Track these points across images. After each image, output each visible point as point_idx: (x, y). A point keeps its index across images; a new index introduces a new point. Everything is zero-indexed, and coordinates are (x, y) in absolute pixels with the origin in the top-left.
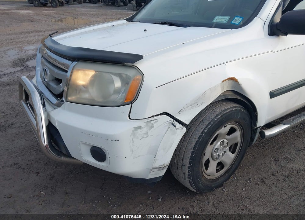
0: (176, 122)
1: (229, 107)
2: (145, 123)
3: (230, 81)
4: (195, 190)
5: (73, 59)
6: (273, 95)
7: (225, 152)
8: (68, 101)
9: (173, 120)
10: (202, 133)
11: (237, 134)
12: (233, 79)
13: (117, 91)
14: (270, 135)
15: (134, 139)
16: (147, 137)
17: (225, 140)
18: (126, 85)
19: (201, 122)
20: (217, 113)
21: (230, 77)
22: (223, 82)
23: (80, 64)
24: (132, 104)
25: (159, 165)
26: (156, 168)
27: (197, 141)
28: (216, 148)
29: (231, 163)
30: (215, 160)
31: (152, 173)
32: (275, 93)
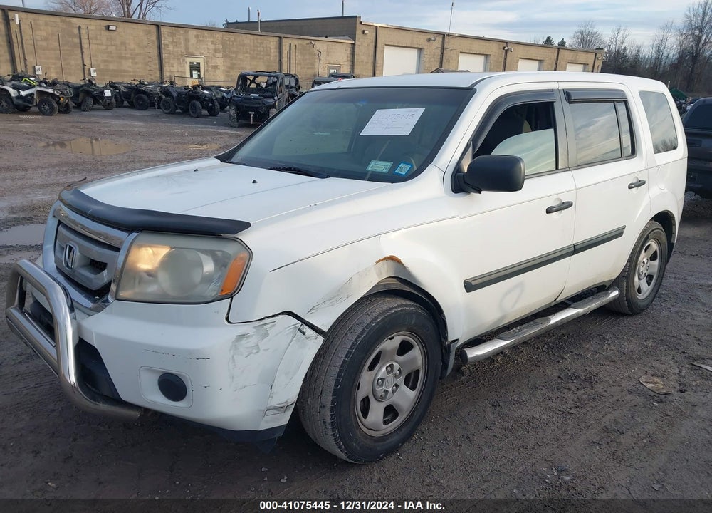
0: (306, 327)
1: (394, 305)
2: (255, 327)
3: (389, 261)
4: (346, 454)
5: (130, 228)
6: (469, 287)
7: (397, 386)
8: (119, 298)
9: (301, 323)
10: (351, 348)
11: (416, 353)
12: (392, 259)
13: (207, 279)
14: (477, 357)
15: (235, 356)
16: (257, 352)
17: (395, 364)
18: (223, 268)
19: (350, 330)
20: (375, 314)
21: (388, 255)
22: (377, 262)
23: (144, 237)
24: (232, 298)
25: (277, 403)
26: (274, 408)
27: (344, 361)
28: (379, 377)
29: (411, 409)
30: (379, 401)
31: (266, 418)
32: (474, 283)
